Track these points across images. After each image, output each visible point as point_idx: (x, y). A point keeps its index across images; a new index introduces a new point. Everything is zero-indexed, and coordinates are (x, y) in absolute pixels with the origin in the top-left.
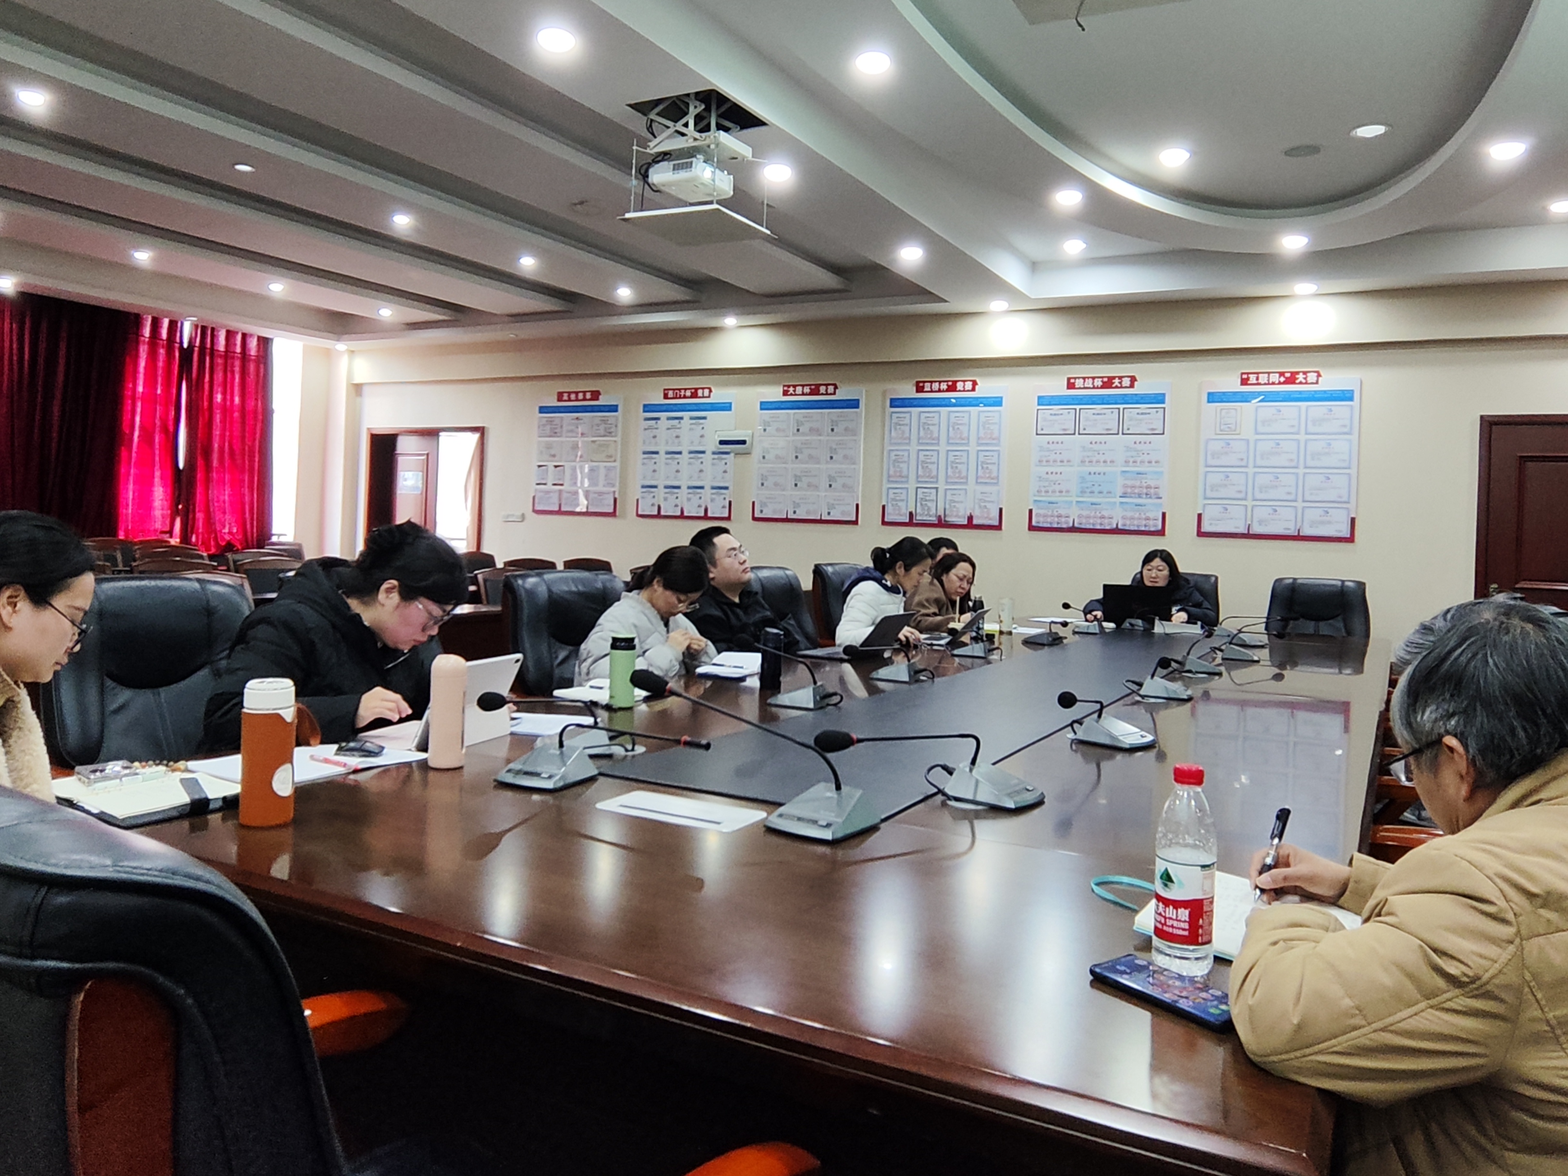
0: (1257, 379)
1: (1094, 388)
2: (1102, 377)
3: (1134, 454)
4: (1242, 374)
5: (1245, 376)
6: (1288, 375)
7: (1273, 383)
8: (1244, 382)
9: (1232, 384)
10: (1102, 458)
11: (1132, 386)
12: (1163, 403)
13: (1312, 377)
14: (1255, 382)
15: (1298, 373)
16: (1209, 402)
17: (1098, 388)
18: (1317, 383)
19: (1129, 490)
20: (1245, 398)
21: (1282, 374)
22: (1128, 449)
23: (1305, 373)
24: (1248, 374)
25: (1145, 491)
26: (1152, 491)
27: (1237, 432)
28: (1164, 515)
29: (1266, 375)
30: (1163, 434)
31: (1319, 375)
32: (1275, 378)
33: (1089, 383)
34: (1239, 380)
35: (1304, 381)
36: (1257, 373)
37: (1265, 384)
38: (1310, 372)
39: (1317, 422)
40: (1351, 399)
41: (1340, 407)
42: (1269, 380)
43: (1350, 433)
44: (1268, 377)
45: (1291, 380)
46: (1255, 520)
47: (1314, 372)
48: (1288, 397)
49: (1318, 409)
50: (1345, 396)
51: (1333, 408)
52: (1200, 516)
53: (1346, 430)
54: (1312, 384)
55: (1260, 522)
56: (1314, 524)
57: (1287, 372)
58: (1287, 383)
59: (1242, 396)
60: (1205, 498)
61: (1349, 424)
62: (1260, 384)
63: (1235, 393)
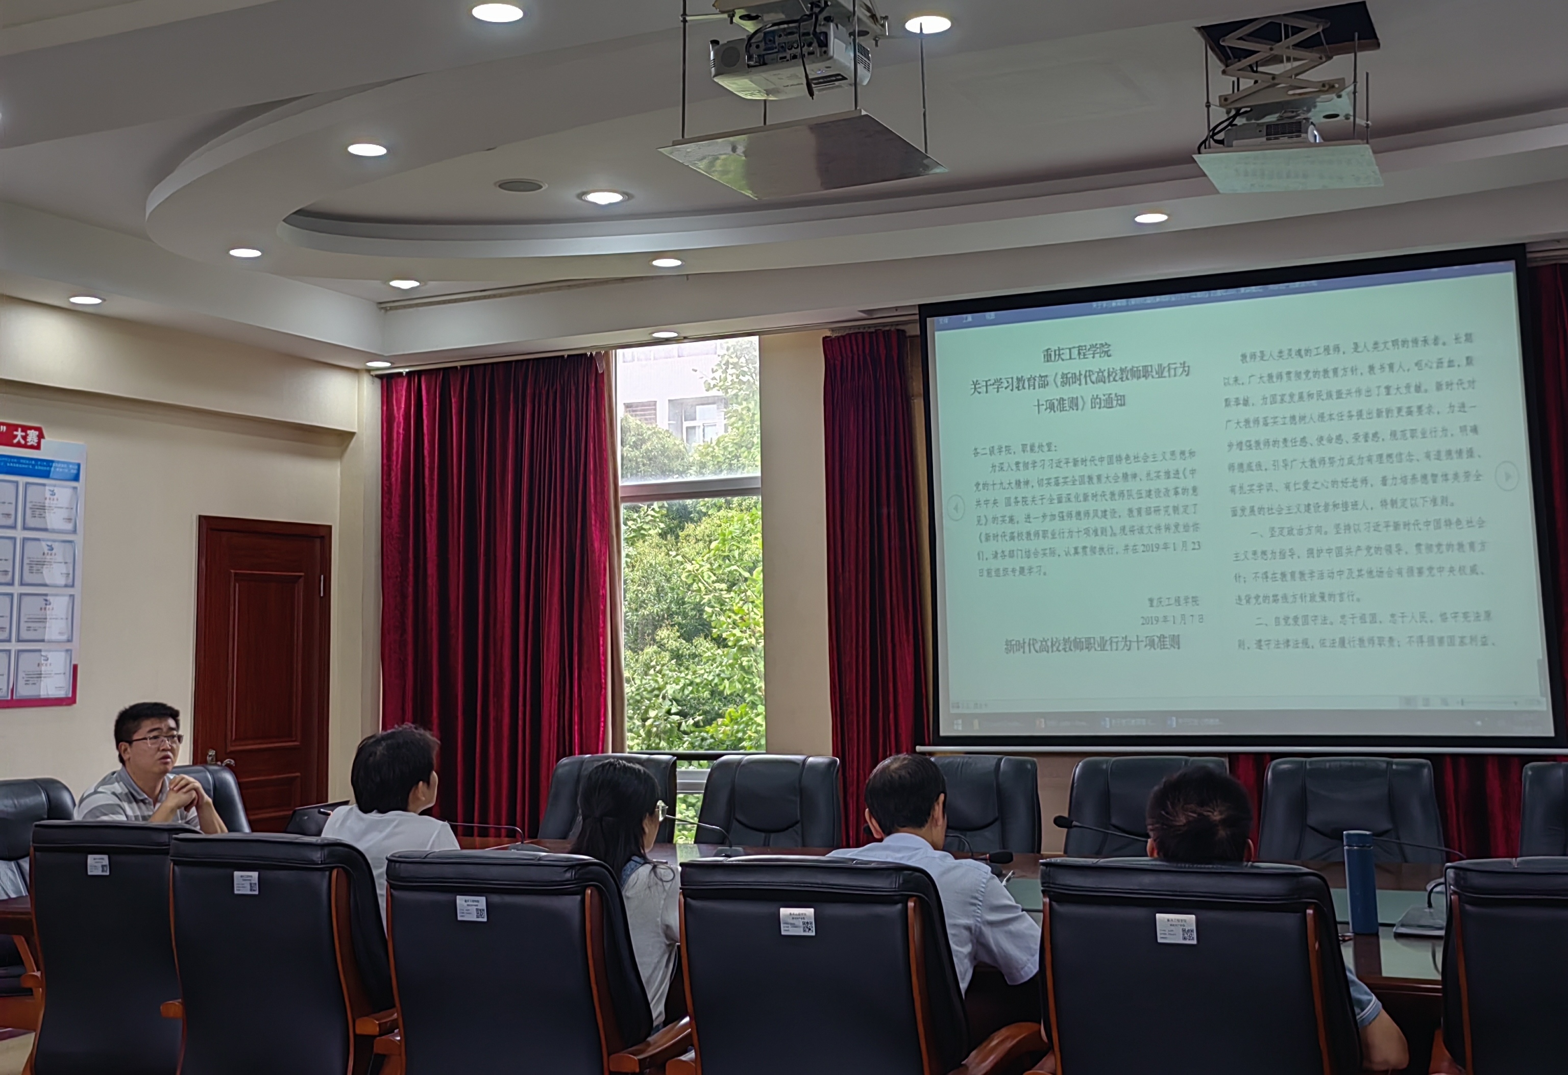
38: (31, 428)
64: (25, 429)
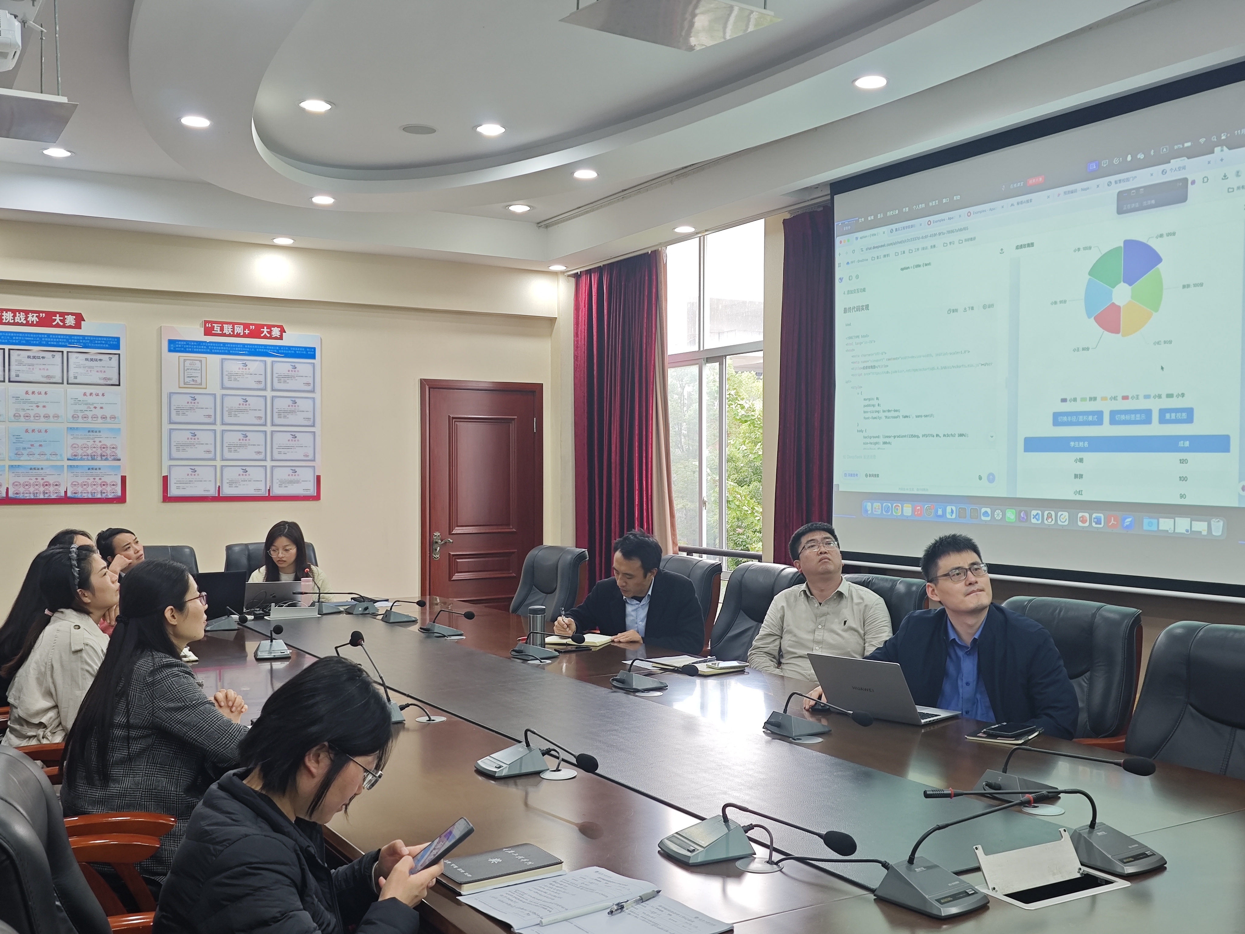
0: (222, 329)
1: (27, 324)
2: (38, 312)
3: (84, 407)
4: (206, 322)
5: (208, 325)
6: (252, 327)
7: (238, 335)
8: (208, 332)
10: (41, 411)
11: (78, 326)
12: (119, 349)
13: (276, 332)
14: (219, 332)
15: (262, 326)
16: (170, 350)
17: (32, 325)
18: (281, 338)
19: (80, 452)
21: (246, 326)
22: (76, 401)
24: (212, 322)
25: (99, 452)
26: (109, 452)
27: (201, 387)
28: (124, 479)
29: (231, 326)
30: (119, 385)
31: (283, 331)
32: (239, 329)
33: (21, 318)
34: (202, 329)
35: (268, 335)
36: (221, 323)
37: (229, 335)
38: (274, 326)
39: (284, 378)
40: (313, 357)
41: (303, 365)
42: (233, 331)
43: (313, 391)
44: (233, 328)
45: (256, 332)
46: (225, 481)
47: (278, 326)
48: (254, 351)
49: (283, 365)
50: (308, 353)
51: (297, 365)
52: (165, 479)
53: (310, 388)
54: (276, 338)
55: (231, 483)
56: (282, 483)
57: (252, 324)
58: (250, 336)
59: (207, 347)
60: (171, 459)
61: (311, 382)
62: (224, 335)
63: (199, 343)
64: (269, 327)
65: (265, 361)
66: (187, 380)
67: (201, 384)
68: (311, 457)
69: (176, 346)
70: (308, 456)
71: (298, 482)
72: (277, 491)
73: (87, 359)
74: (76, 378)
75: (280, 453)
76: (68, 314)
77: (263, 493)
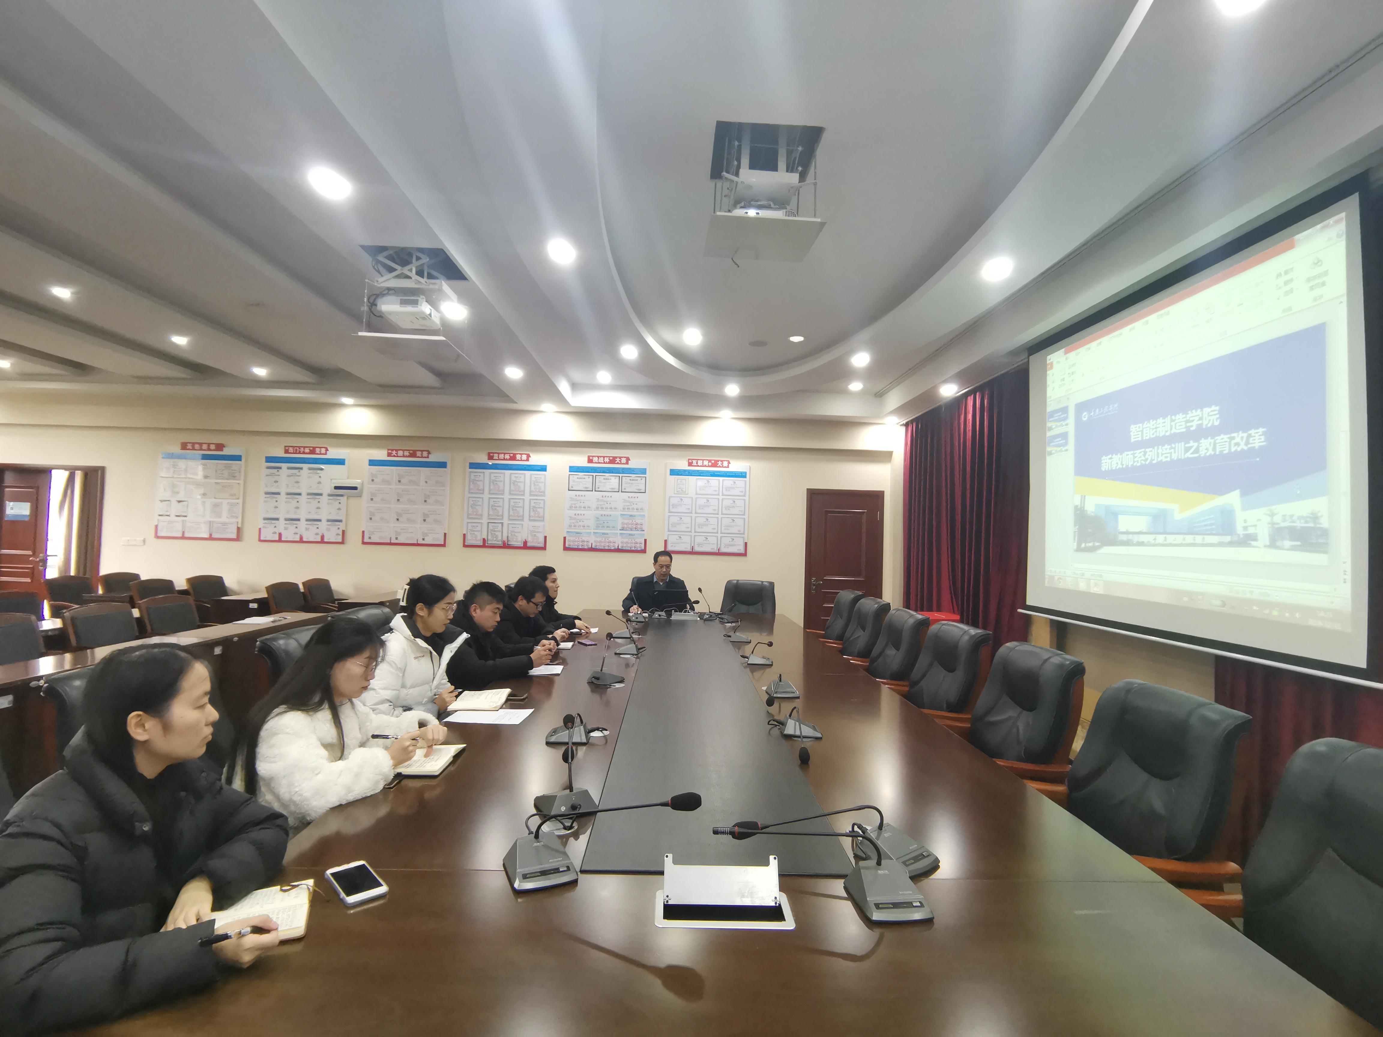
0: (697, 463)
1: (604, 463)
2: (609, 457)
3: (602, 503)
4: (689, 459)
5: (690, 461)
6: (713, 462)
7: (705, 466)
8: (690, 464)
9: (682, 464)
11: (627, 463)
12: (646, 474)
13: (725, 464)
14: (696, 465)
15: (718, 461)
16: (670, 475)
17: (606, 463)
18: (728, 467)
20: (690, 473)
21: (710, 461)
22: (598, 500)
23: (722, 461)
24: (692, 460)
25: (634, 526)
26: (639, 526)
27: (687, 493)
28: (646, 541)
29: (702, 461)
30: (645, 492)
31: (729, 463)
32: (706, 463)
33: (601, 460)
34: (687, 463)
35: (721, 466)
36: (697, 460)
37: (701, 466)
38: (724, 461)
39: (728, 489)
40: (745, 477)
41: (739, 481)
42: (703, 464)
43: (744, 496)
44: (703, 462)
45: (715, 465)
46: (696, 544)
47: (726, 461)
48: (714, 474)
49: (729, 481)
50: (742, 475)
51: (736, 482)
52: (666, 541)
53: (743, 494)
54: (725, 467)
55: (699, 545)
56: (726, 546)
57: (713, 460)
58: (712, 466)
59: (689, 472)
60: (669, 531)
61: (744, 491)
62: (698, 466)
63: (685, 471)
65: (719, 480)
66: (678, 489)
67: (685, 492)
68: (742, 532)
69: (673, 472)
70: (740, 531)
71: (734, 545)
72: (723, 550)
73: (630, 480)
74: (625, 489)
75: (725, 529)
76: (623, 457)
77: (715, 550)
